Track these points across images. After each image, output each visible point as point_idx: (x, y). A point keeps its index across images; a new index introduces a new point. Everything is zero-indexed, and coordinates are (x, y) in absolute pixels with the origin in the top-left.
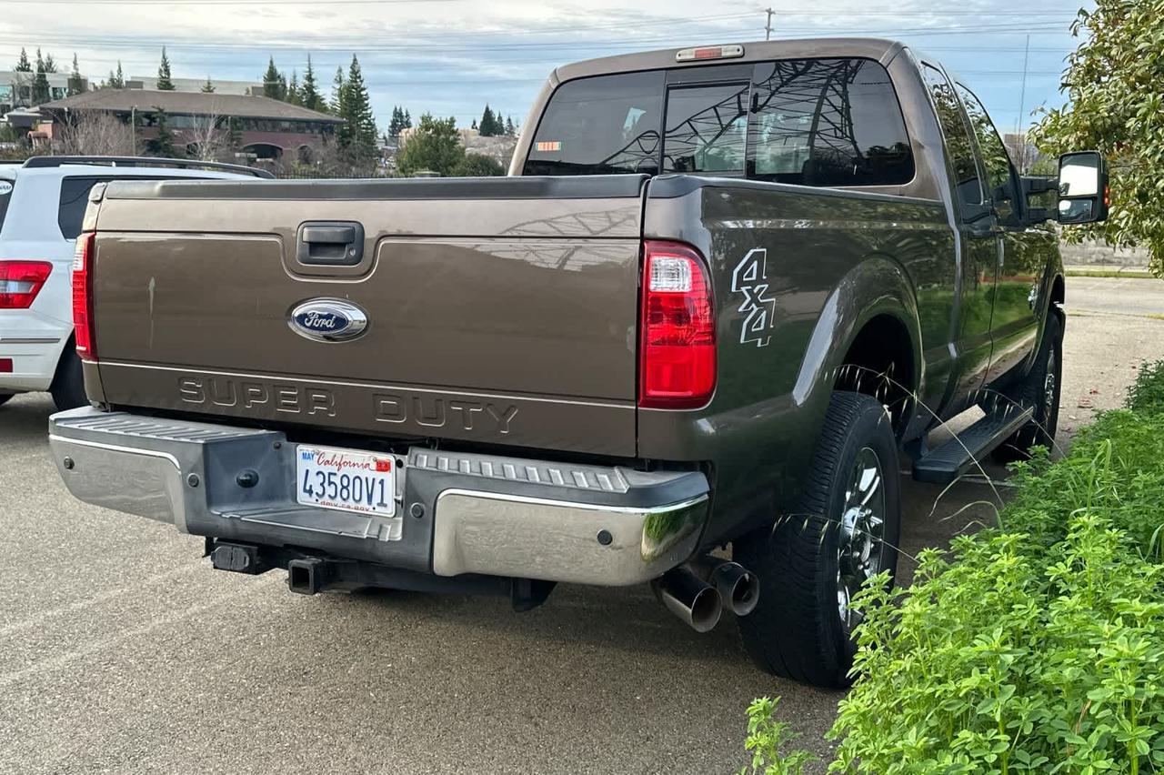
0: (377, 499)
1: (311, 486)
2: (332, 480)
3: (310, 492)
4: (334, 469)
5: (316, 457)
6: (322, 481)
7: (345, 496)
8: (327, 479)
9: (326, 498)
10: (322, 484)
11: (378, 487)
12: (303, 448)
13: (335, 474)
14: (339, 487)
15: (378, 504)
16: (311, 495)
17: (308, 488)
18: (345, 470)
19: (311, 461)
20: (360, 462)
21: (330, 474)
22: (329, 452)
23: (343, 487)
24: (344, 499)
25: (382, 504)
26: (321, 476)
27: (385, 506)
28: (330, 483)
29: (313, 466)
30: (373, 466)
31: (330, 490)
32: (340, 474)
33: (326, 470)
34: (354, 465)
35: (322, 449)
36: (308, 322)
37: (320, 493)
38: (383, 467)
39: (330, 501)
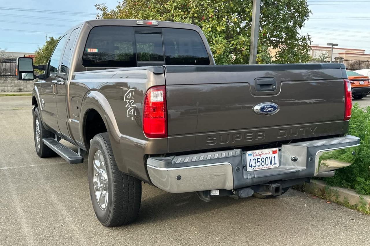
0: (273, 162)
1: (252, 164)
2: (258, 161)
3: (252, 166)
4: (258, 157)
5: (253, 154)
6: (255, 162)
7: (263, 164)
8: (257, 161)
9: (257, 167)
10: (255, 163)
11: (273, 158)
12: (248, 153)
13: (259, 158)
14: (261, 162)
15: (274, 164)
16: (252, 167)
17: (251, 165)
18: (262, 156)
19: (251, 156)
20: (267, 153)
21: (258, 159)
22: (257, 152)
23: (262, 162)
24: (263, 166)
25: (275, 164)
26: (255, 160)
27: (276, 164)
28: (258, 162)
29: (252, 158)
30: (271, 153)
31: (258, 164)
32: (261, 158)
33: (256, 158)
34: (265, 154)
35: (254, 151)
36: (265, 110)
37: (255, 166)
38: (274, 152)
39: (258, 167)
